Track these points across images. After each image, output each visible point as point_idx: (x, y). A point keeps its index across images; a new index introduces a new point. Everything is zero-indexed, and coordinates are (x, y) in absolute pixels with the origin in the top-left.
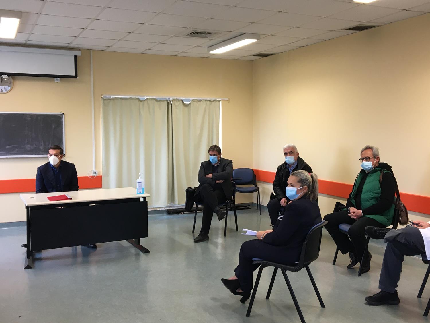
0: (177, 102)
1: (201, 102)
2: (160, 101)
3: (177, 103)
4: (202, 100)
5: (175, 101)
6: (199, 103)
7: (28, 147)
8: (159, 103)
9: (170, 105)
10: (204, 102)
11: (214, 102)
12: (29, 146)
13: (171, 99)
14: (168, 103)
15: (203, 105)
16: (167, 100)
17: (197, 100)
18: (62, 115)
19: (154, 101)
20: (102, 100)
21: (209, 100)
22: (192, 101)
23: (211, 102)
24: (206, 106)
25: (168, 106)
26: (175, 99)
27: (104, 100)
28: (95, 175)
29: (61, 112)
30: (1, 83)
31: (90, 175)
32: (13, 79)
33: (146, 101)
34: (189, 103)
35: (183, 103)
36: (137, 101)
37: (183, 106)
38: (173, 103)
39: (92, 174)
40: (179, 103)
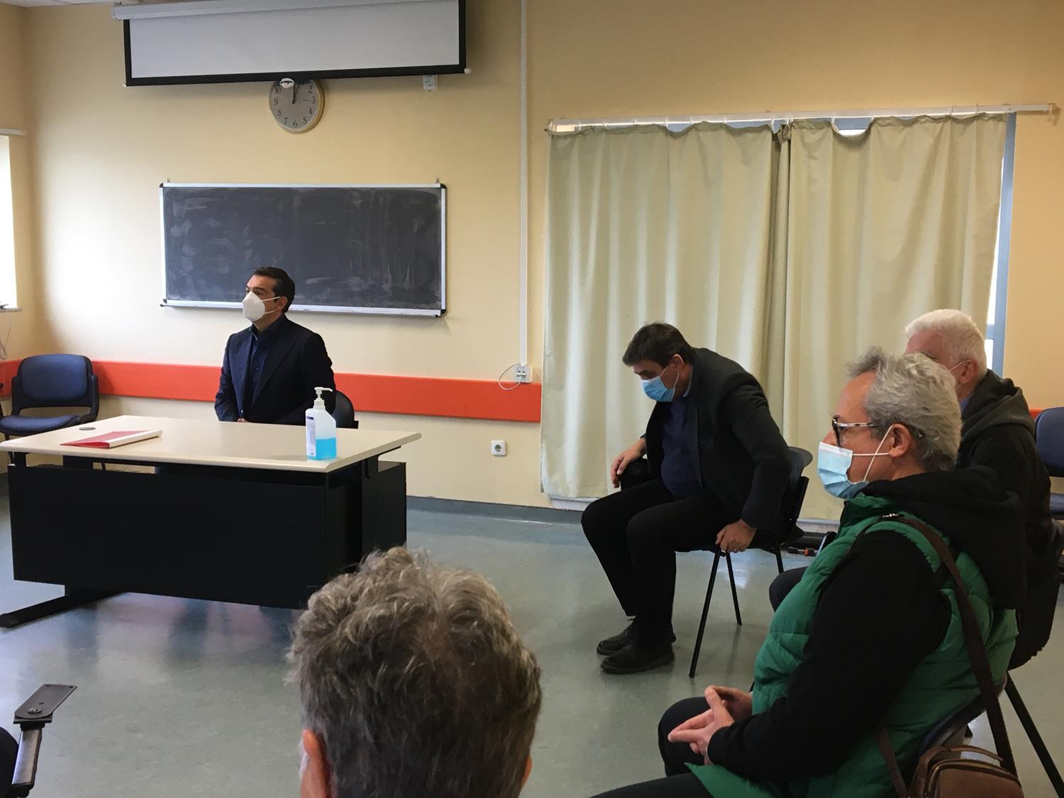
0: (814, 133)
1: (916, 126)
2: (742, 132)
3: (812, 136)
4: (915, 120)
5: (804, 127)
6: (907, 129)
7: (355, 282)
8: (740, 138)
9: (785, 146)
10: (927, 125)
11: (975, 123)
12: (356, 280)
13: (788, 119)
14: (775, 137)
15: (923, 138)
16: (766, 127)
17: (896, 119)
18: (439, 189)
19: (723, 133)
20: (549, 140)
21: (949, 118)
22: (871, 125)
23: (961, 126)
24: (938, 140)
25: (777, 147)
26: (802, 121)
27: (556, 137)
28: (520, 380)
29: (437, 182)
30: (293, 102)
31: (504, 380)
32: (323, 90)
33: (692, 134)
34: (861, 131)
35: (836, 135)
36: (661, 134)
37: (834, 145)
38: (794, 135)
39: (512, 378)
40: (820, 134)
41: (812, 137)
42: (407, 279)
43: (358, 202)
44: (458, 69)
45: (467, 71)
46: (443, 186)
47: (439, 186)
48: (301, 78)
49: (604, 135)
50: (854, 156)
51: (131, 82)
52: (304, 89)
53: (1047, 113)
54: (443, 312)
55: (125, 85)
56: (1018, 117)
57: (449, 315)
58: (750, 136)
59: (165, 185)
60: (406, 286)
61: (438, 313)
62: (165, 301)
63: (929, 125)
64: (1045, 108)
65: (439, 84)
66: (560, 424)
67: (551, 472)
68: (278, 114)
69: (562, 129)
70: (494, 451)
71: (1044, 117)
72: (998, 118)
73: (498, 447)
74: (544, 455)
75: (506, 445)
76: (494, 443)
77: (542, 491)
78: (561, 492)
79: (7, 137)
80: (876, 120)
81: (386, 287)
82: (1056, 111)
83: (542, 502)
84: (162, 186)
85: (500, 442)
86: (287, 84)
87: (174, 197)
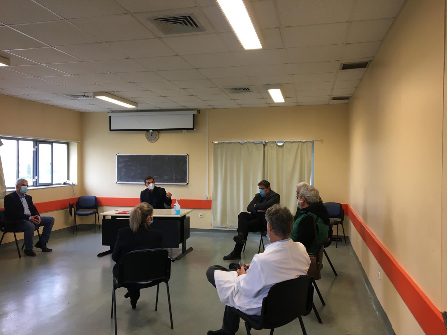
1: (294, 143)
2: (257, 144)
4: (294, 142)
6: (292, 144)
7: (166, 177)
8: (256, 145)
9: (266, 147)
11: (306, 143)
13: (267, 141)
14: (264, 145)
15: (295, 146)
16: (262, 143)
17: (289, 142)
18: (187, 156)
19: (252, 144)
20: (213, 145)
21: (300, 141)
22: (284, 143)
23: (303, 143)
24: (298, 146)
25: (264, 147)
26: (270, 142)
27: (215, 144)
28: (206, 199)
29: (186, 154)
30: (151, 136)
31: (203, 199)
32: (159, 133)
33: (246, 144)
34: (282, 144)
35: (277, 145)
36: (239, 144)
37: (277, 147)
38: (268, 144)
39: (205, 199)
40: (273, 145)
41: (272, 145)
42: (179, 176)
43: (167, 159)
44: (193, 129)
45: (194, 129)
46: (188, 155)
47: (187, 155)
48: (154, 130)
49: (226, 144)
50: (281, 149)
51: (111, 130)
52: (155, 132)
53: (320, 141)
54: (188, 184)
55: (109, 131)
56: (315, 142)
57: (189, 184)
58: (258, 145)
59: (118, 154)
60: (179, 178)
61: (187, 184)
62: (117, 182)
63: (297, 143)
64: (320, 140)
65: (187, 132)
66: (216, 209)
67: (214, 221)
68: (147, 138)
69: (216, 142)
70: (200, 216)
71: (320, 142)
72: (310, 142)
73: (201, 215)
74: (212, 216)
75: (203, 215)
76: (200, 214)
77: (212, 225)
78: (216, 225)
79: (77, 143)
80: (285, 142)
81: (174, 178)
82: (322, 141)
83: (212, 228)
84: (117, 155)
85: (201, 214)
86: (151, 132)
87: (119, 157)
